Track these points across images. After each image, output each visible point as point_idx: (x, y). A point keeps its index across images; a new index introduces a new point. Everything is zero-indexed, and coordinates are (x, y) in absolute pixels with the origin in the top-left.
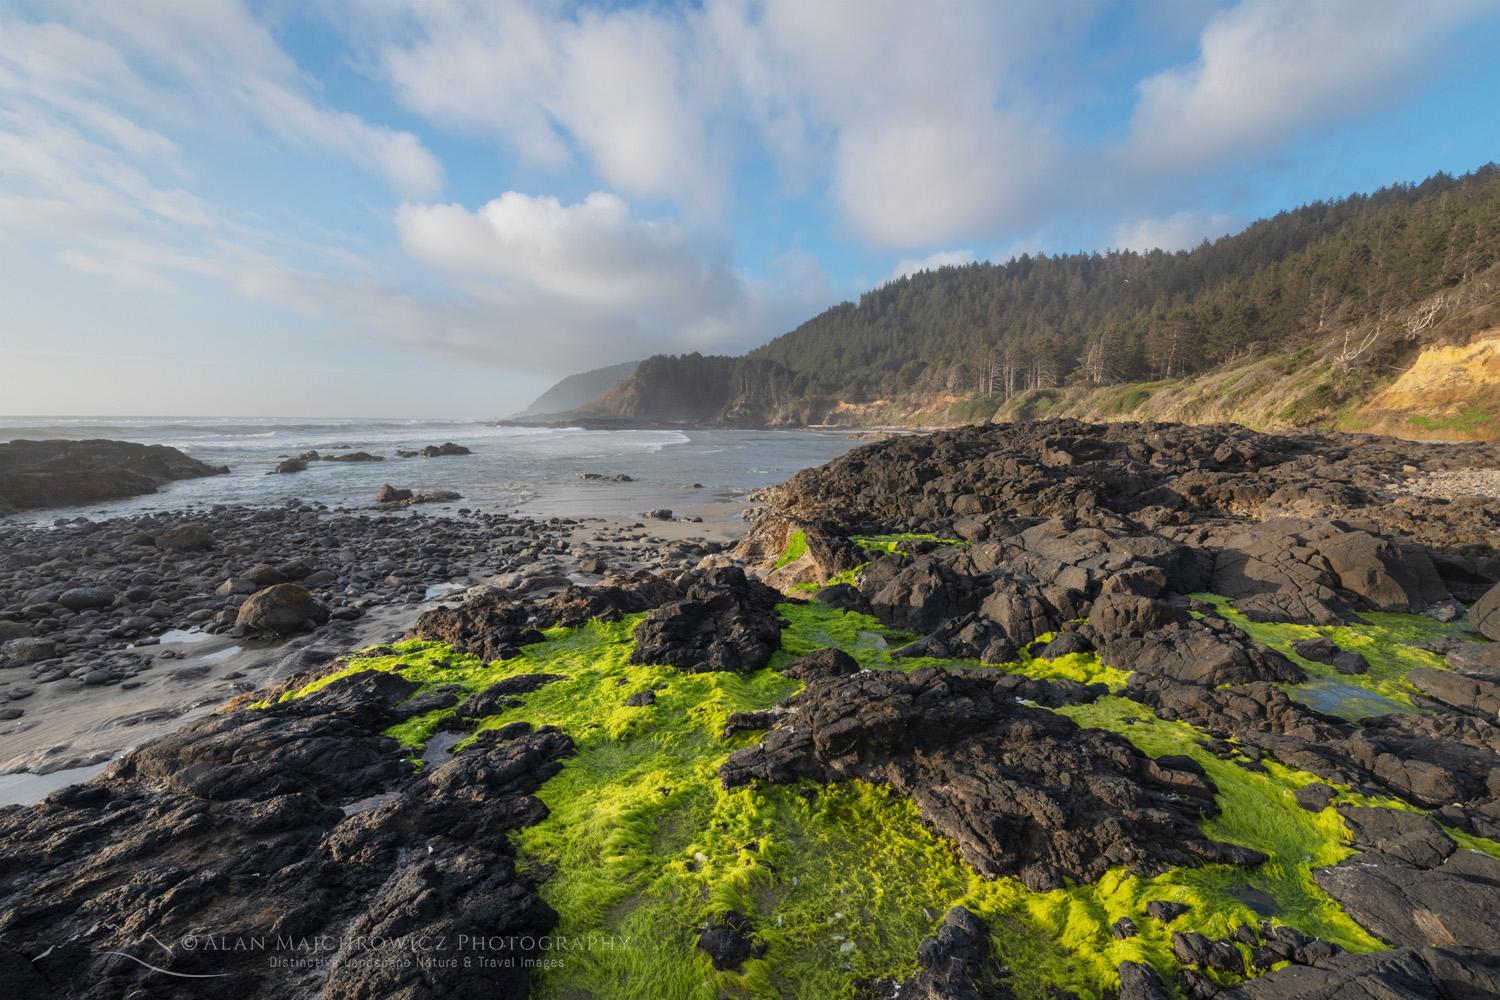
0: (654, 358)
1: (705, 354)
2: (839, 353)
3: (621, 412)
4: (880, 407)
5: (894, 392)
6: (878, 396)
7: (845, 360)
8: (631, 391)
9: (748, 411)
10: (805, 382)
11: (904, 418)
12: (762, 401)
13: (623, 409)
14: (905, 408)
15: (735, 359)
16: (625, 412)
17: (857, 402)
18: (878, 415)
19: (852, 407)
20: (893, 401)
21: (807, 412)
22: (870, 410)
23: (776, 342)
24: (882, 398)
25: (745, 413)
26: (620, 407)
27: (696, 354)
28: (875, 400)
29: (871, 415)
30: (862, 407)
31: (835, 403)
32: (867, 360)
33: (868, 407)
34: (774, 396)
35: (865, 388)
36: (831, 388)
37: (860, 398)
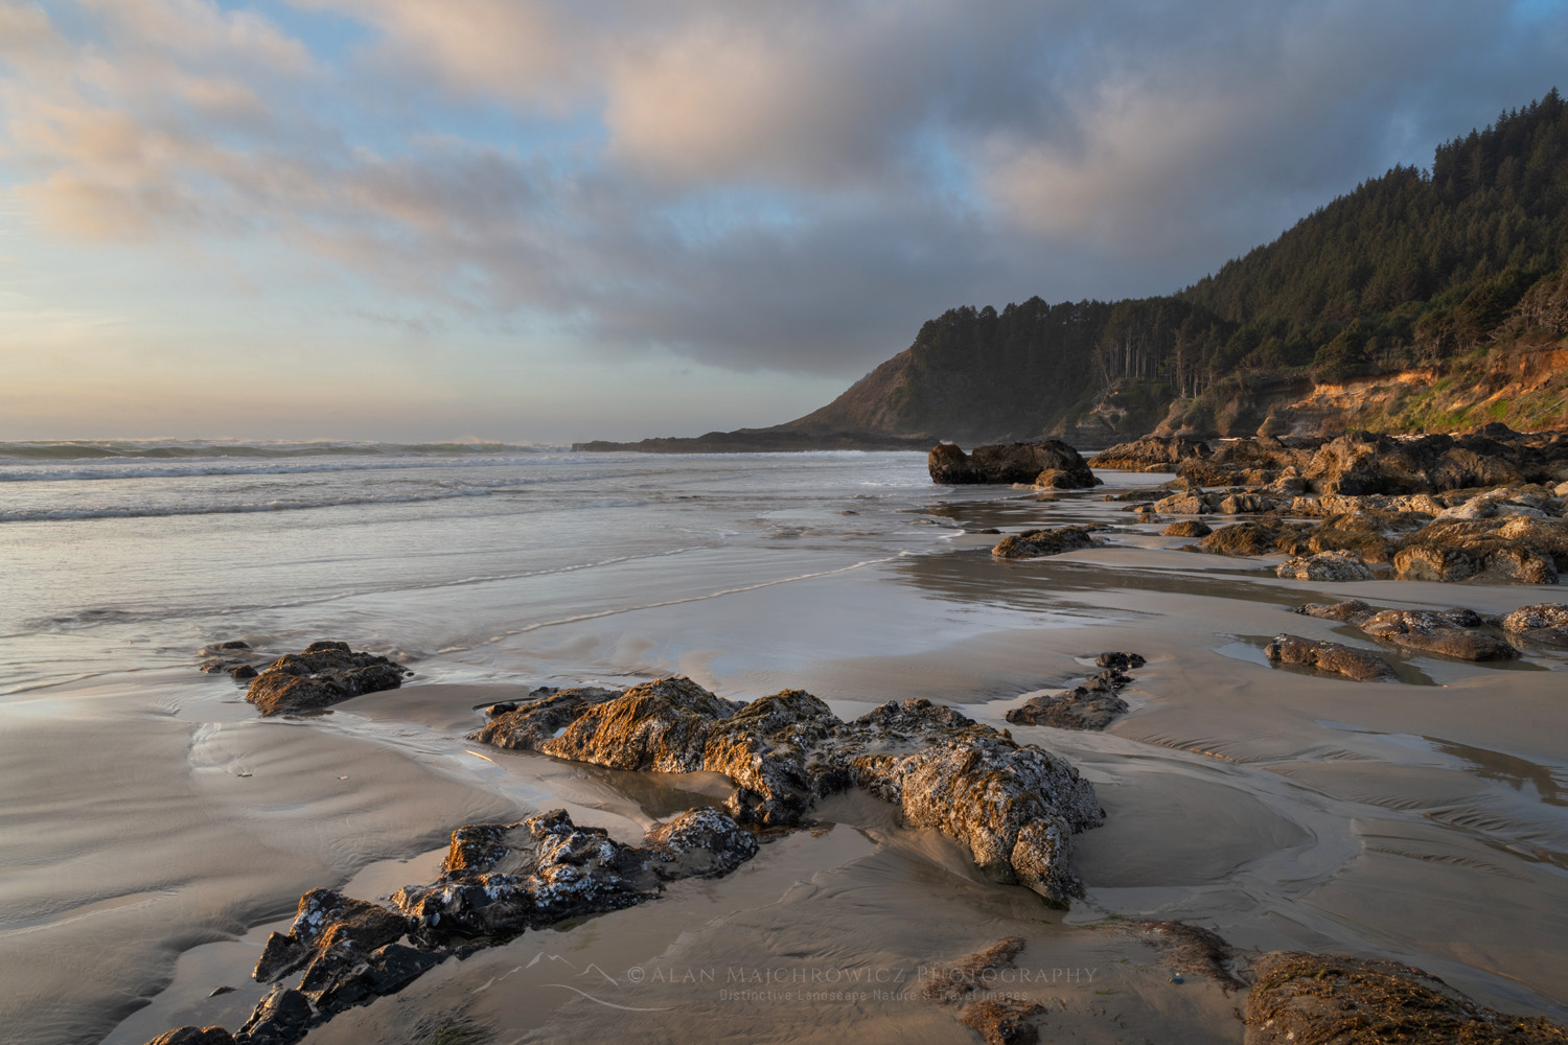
0: (950, 314)
1: (1052, 301)
2: (1360, 279)
3: (874, 423)
4: (1407, 390)
5: (1446, 350)
6: (1404, 363)
7: (1370, 294)
8: (899, 381)
9: (1122, 413)
10: (1253, 341)
11: (1460, 413)
12: (1155, 389)
13: (879, 416)
14: (1465, 388)
15: (1111, 306)
16: (881, 422)
17: (1346, 379)
18: (1399, 406)
19: (1334, 391)
20: (1442, 371)
21: (1232, 408)
22: (1379, 398)
23: (1232, 268)
24: (1412, 367)
25: (1115, 418)
26: (874, 413)
27: (1036, 303)
28: (1397, 372)
29: (1379, 409)
30: (1359, 391)
31: (1302, 387)
32: (1424, 287)
33: (1376, 390)
34: (1181, 379)
35: (1370, 346)
36: (1302, 353)
37: (1356, 368)
